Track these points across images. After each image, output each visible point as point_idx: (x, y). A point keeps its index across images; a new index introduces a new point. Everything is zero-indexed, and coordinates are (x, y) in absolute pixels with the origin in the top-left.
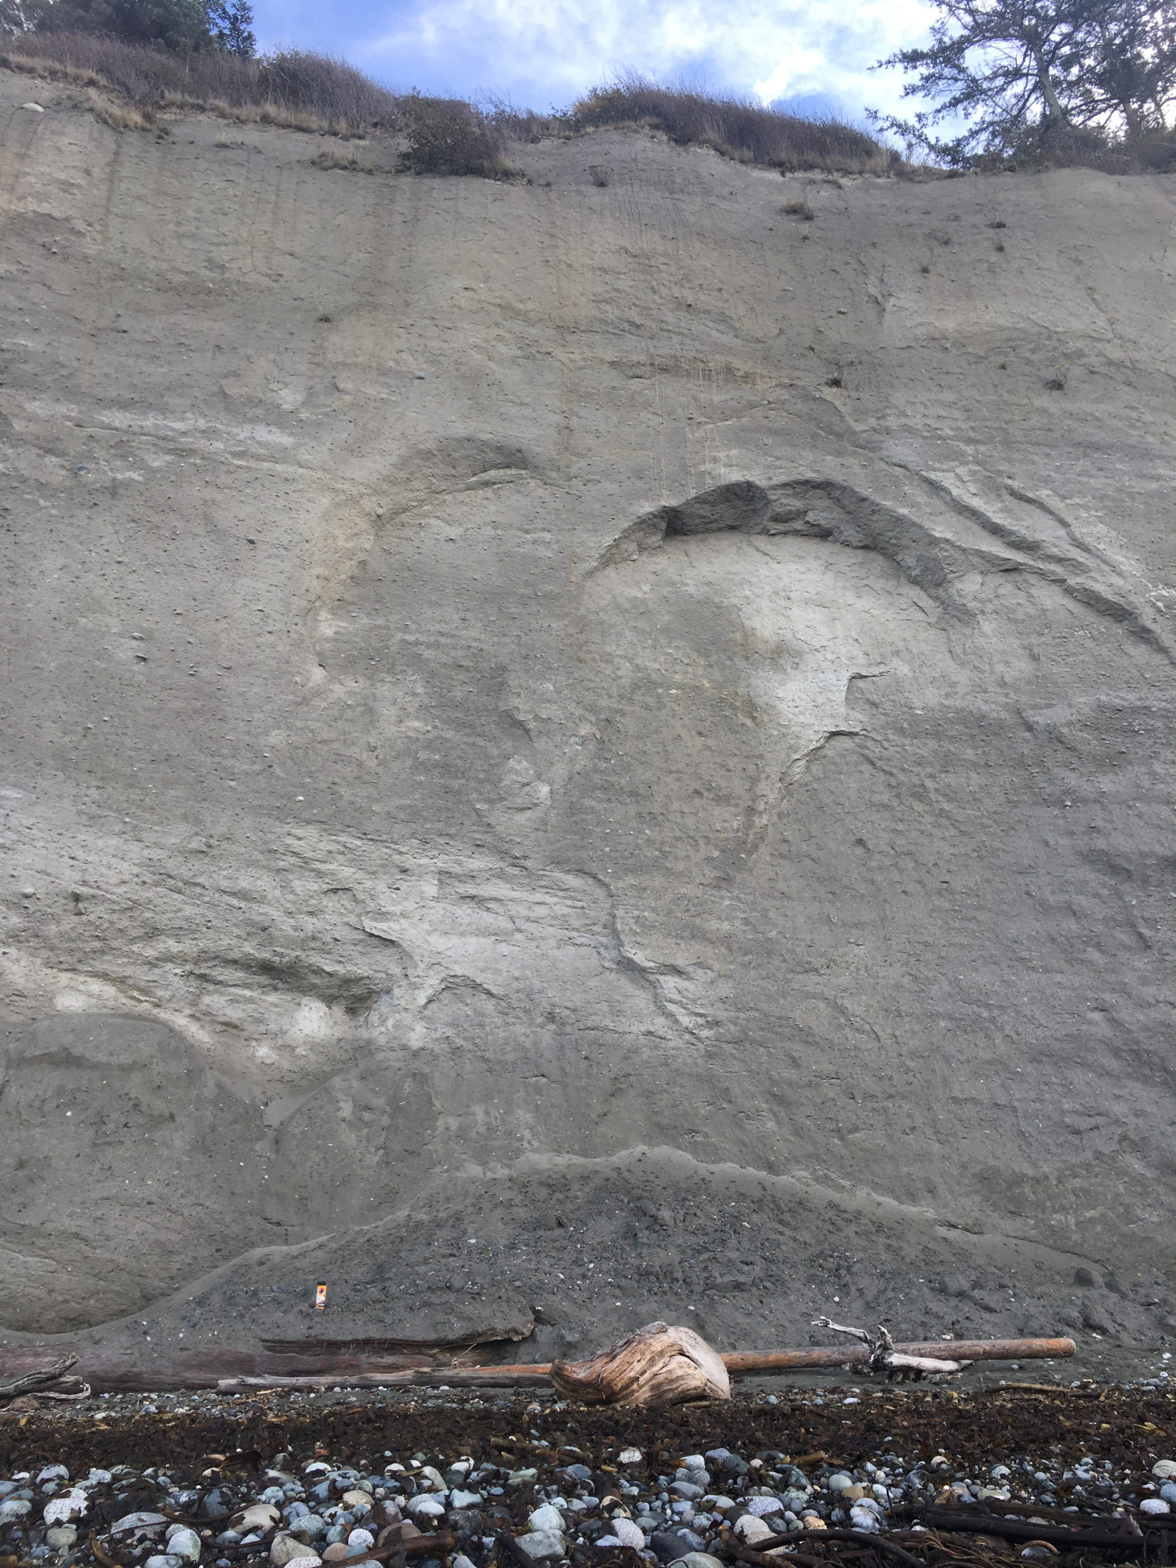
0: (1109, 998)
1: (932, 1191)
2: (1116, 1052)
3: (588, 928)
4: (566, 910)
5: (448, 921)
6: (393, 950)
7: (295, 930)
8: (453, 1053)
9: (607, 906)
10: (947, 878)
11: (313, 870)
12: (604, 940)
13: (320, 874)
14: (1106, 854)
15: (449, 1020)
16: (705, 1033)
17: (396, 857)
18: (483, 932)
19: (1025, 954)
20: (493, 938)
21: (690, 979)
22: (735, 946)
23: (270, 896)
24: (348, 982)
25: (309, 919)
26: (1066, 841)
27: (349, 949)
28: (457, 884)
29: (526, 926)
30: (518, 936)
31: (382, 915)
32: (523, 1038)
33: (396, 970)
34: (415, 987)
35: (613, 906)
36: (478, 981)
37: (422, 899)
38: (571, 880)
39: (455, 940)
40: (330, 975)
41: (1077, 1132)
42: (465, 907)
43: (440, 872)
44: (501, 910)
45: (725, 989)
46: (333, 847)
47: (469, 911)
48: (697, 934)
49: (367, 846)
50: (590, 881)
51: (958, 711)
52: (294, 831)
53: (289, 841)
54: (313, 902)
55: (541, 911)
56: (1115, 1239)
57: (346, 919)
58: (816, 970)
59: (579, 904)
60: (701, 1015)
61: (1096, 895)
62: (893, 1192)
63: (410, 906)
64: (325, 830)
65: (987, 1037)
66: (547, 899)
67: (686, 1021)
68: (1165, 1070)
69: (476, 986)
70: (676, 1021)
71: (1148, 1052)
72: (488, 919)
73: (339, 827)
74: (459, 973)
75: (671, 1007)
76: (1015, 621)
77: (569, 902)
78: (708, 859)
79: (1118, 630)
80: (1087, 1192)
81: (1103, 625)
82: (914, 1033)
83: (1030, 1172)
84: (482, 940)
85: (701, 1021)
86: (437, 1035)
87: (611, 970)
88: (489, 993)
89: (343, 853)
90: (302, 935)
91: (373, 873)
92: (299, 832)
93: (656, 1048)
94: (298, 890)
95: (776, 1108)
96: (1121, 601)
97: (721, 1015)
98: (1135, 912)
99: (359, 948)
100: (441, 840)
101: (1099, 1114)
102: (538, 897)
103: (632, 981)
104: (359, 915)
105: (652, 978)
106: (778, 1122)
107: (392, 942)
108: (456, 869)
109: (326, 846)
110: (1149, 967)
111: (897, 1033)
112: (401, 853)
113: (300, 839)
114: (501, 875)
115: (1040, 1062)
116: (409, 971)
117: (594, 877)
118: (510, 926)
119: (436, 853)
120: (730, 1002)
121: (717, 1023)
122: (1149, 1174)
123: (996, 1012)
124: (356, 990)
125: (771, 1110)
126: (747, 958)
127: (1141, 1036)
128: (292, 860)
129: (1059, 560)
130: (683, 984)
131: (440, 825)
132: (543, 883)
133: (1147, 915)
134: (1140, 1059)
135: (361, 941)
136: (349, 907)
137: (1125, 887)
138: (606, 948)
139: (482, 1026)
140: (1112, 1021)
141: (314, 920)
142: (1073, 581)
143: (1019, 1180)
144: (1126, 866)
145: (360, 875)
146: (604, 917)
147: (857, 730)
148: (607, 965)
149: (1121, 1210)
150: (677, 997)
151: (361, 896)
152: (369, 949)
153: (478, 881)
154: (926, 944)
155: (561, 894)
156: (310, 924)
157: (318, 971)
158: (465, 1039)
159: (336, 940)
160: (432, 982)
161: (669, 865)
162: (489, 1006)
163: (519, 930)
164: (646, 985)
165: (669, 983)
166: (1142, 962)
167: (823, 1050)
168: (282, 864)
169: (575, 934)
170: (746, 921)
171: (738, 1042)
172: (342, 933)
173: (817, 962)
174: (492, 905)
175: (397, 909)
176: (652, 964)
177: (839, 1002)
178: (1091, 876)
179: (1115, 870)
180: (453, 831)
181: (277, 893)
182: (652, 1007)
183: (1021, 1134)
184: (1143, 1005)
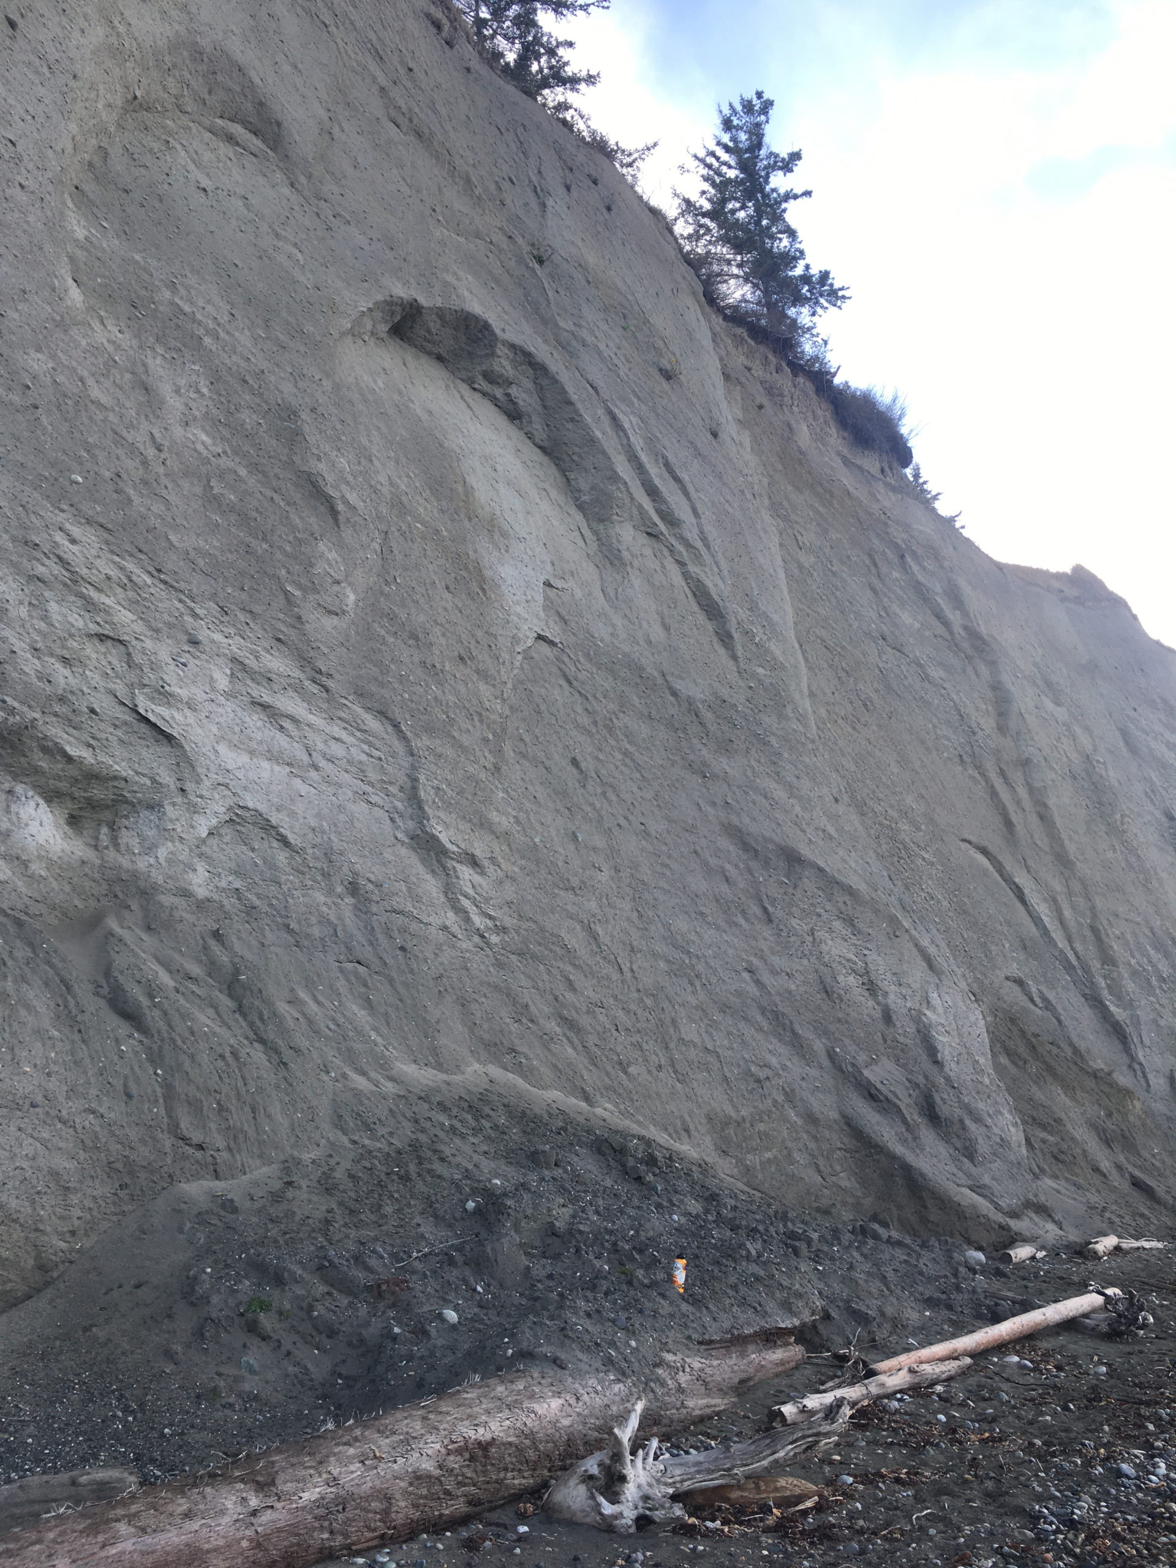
0: (755, 961)
1: (687, 1130)
2: (763, 1011)
3: (383, 786)
4: (364, 757)
5: (237, 729)
6: (167, 749)
7: (40, 679)
8: (248, 914)
9: (406, 765)
10: (644, 821)
11: (82, 596)
12: (399, 804)
13: (90, 606)
14: (740, 831)
15: (233, 865)
16: (494, 939)
17: (188, 619)
18: (274, 757)
19: (703, 909)
20: (288, 769)
21: (483, 873)
22: (514, 847)
23: (13, 613)
24: (93, 776)
25: (58, 666)
26: (710, 810)
27: (106, 731)
28: (249, 682)
29: (322, 763)
30: (313, 774)
31: (163, 695)
32: (325, 909)
33: (167, 778)
34: (194, 809)
35: (413, 767)
36: (274, 822)
37: (213, 689)
38: (373, 723)
39: (244, 759)
40: (69, 759)
41: (758, 1081)
42: (255, 717)
43: (234, 660)
44: (295, 733)
45: (509, 892)
46: (113, 573)
47: (260, 724)
48: (483, 824)
49: (159, 590)
50: (390, 729)
51: (624, 655)
52: (67, 526)
53: (59, 537)
54: (72, 644)
55: (337, 750)
56: (783, 1178)
57: (112, 686)
58: (573, 889)
59: (377, 753)
60: (490, 917)
61: (737, 866)
62: (666, 1129)
63: (199, 693)
64: (107, 543)
65: (692, 984)
66: (344, 735)
67: (478, 921)
68: (793, 1031)
69: (268, 828)
70: (468, 919)
71: (784, 1014)
72: (281, 740)
73: (128, 547)
74: (251, 805)
75: (466, 903)
76: (652, 585)
77: (366, 748)
78: (486, 740)
79: (710, 627)
80: (767, 1135)
81: (701, 617)
82: (645, 969)
83: (733, 1115)
84: (277, 768)
85: (490, 923)
86: (223, 884)
87: (403, 843)
88: (284, 842)
89: (124, 587)
90: (49, 689)
91: (157, 631)
92: (76, 531)
93: (454, 947)
94: (56, 617)
95: (569, 1033)
96: (721, 603)
97: (509, 922)
98: (763, 889)
99: (119, 733)
100: (242, 617)
101: (765, 1066)
102: (337, 730)
103: (423, 861)
104: (131, 686)
105: (450, 863)
106: (575, 1049)
107: (169, 738)
108: (251, 662)
109: (105, 567)
110: (771, 938)
111: (635, 968)
112: (195, 616)
113: (73, 541)
114: (299, 689)
115: (725, 1012)
116: (189, 786)
117: (396, 726)
118: (305, 758)
119: (232, 631)
120: (513, 907)
121: (505, 930)
122: (800, 1122)
123: (694, 961)
124: (98, 793)
125: (565, 1035)
126: (523, 862)
127: (777, 999)
128: (57, 569)
129: (688, 545)
130: (477, 878)
131: (244, 596)
132: (343, 715)
133: (770, 894)
134: (778, 1019)
135: (126, 723)
136: (118, 669)
137: (753, 864)
138: (401, 816)
139: (279, 884)
140: (758, 982)
141: (67, 672)
142: (693, 568)
143: (727, 1122)
144: (754, 845)
145: (139, 627)
146: (402, 779)
147: (557, 640)
148: (400, 836)
149: (785, 1152)
150: (471, 892)
151: (138, 658)
152: (134, 739)
153: (276, 687)
154: (643, 882)
155: (358, 734)
156: (62, 675)
157: (55, 751)
158: (258, 896)
159: (93, 711)
160: (217, 808)
161: (455, 734)
162: (282, 857)
163: (316, 768)
164: (439, 871)
165: (465, 873)
166: (767, 932)
167: (586, 976)
168: (40, 570)
169: (369, 789)
170: (517, 821)
171: (520, 954)
172: (103, 703)
173: (575, 882)
174: (287, 724)
175: (183, 693)
176: (456, 849)
177: (592, 926)
178: (731, 848)
179: (746, 847)
180: (257, 609)
181: (23, 611)
182: (442, 899)
183: (725, 1078)
184: (774, 972)
